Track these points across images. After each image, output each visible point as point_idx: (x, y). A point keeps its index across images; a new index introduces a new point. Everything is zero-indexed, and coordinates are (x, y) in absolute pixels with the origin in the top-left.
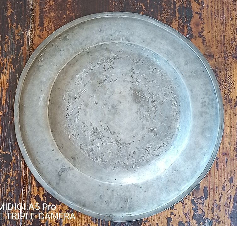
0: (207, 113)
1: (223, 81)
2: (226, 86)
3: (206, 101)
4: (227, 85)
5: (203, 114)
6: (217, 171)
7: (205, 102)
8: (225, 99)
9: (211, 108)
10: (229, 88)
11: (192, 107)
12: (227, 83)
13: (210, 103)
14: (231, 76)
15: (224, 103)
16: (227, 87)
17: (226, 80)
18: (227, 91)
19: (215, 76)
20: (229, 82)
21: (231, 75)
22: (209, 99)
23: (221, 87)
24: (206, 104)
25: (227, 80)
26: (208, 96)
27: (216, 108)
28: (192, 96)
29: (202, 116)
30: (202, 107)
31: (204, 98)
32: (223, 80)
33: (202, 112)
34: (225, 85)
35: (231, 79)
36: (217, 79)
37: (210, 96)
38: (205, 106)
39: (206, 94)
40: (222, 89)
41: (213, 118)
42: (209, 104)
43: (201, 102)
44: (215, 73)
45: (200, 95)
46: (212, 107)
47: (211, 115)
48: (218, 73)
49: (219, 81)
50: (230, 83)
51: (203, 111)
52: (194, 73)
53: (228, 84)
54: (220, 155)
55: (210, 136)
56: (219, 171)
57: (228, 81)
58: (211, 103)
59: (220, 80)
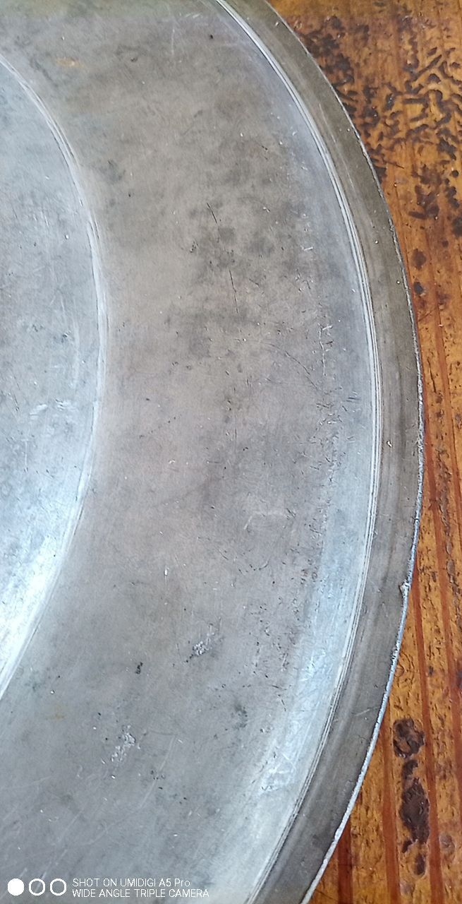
0: (241, 317)
1: (388, 91)
2: (418, 124)
3: (234, 225)
4: (424, 114)
5: (213, 331)
6: (420, 870)
7: (227, 234)
8: (426, 209)
9: (282, 277)
10: (446, 131)
11: (114, 290)
12: (424, 101)
13: (271, 238)
14: (448, 53)
15: (417, 241)
16: (425, 126)
17: (415, 85)
18: (429, 157)
19: (328, 70)
20: (439, 93)
21: (447, 46)
22: (258, 211)
23: (381, 136)
24: (238, 249)
25: (421, 80)
26: (247, 188)
27: (333, 271)
28: (112, 203)
29: (197, 347)
30: (201, 278)
31: (211, 210)
32: (389, 85)
33: (200, 318)
34: (410, 114)
35: (449, 70)
36: (346, 88)
37: (265, 182)
38: (223, 265)
39: (234, 178)
40: (391, 149)
41: (297, 351)
42: (258, 246)
43: (189, 241)
44: (327, 53)
45: (180, 190)
46: (292, 266)
47: (279, 328)
48: (350, 53)
49: (362, 98)
50: (446, 97)
51: (210, 306)
52: (132, 55)
53: (434, 109)
54: (436, 696)
55: (279, 513)
56: (436, 864)
57: (433, 86)
58: (280, 236)
59: (369, 92)
